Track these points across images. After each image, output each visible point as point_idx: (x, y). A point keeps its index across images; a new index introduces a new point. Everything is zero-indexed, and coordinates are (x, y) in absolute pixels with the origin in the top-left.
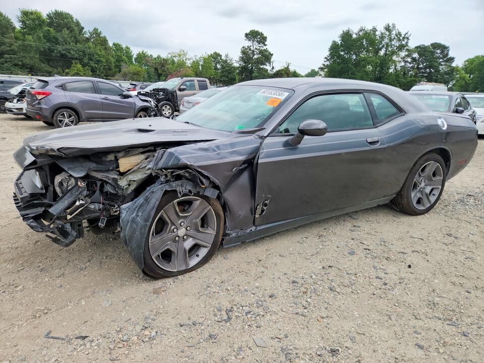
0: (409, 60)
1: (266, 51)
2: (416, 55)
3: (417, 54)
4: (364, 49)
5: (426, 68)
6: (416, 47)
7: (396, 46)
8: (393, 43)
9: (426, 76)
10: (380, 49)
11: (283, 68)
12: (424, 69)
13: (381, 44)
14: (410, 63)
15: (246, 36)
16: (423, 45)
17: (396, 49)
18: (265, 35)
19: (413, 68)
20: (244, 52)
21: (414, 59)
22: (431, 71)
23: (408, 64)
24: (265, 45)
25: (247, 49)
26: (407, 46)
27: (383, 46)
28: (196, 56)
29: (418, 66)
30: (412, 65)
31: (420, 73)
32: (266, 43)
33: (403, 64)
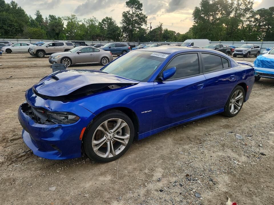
0: (253, 20)
1: (141, 14)
2: (258, 17)
3: (259, 15)
4: (219, 11)
5: (265, 25)
6: (258, 10)
7: (243, 9)
8: (241, 7)
9: (265, 31)
10: (231, 12)
11: (157, 27)
12: (264, 26)
13: (232, 7)
14: (254, 22)
15: (127, 4)
16: (263, 9)
17: (243, 11)
18: (141, 3)
19: (255, 25)
20: (125, 15)
21: (256, 20)
22: (269, 28)
23: (252, 23)
24: (141, 10)
25: (127, 13)
26: (252, 8)
27: (233, 10)
28: (85, 19)
29: (259, 24)
30: (255, 23)
31: (261, 29)
32: (142, 9)
33: (248, 23)
